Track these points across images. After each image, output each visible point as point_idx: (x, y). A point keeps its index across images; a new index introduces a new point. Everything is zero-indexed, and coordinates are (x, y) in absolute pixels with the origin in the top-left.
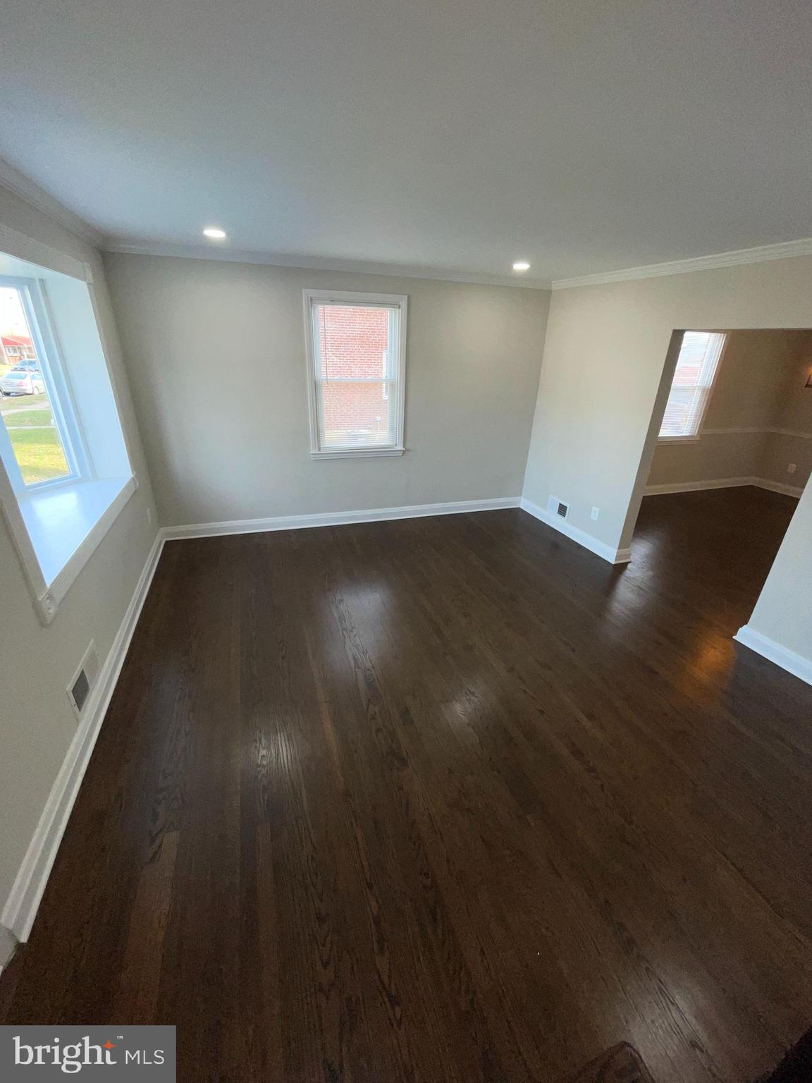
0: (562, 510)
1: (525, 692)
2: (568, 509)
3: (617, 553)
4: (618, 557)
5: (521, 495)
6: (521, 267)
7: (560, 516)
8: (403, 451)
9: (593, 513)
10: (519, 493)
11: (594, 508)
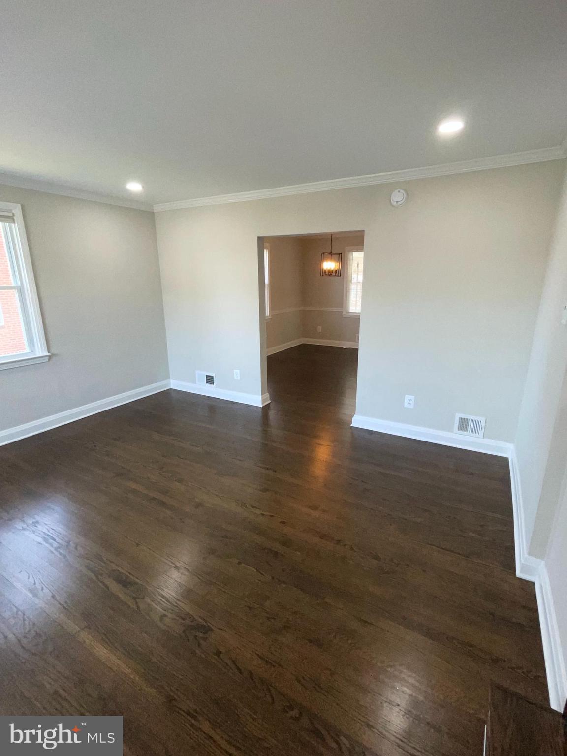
0: (210, 380)
1: (263, 515)
2: (214, 378)
3: (262, 398)
4: (263, 401)
5: (169, 378)
6: (135, 187)
7: (209, 385)
8: (50, 357)
9: (235, 375)
10: (167, 377)
11: (235, 371)
